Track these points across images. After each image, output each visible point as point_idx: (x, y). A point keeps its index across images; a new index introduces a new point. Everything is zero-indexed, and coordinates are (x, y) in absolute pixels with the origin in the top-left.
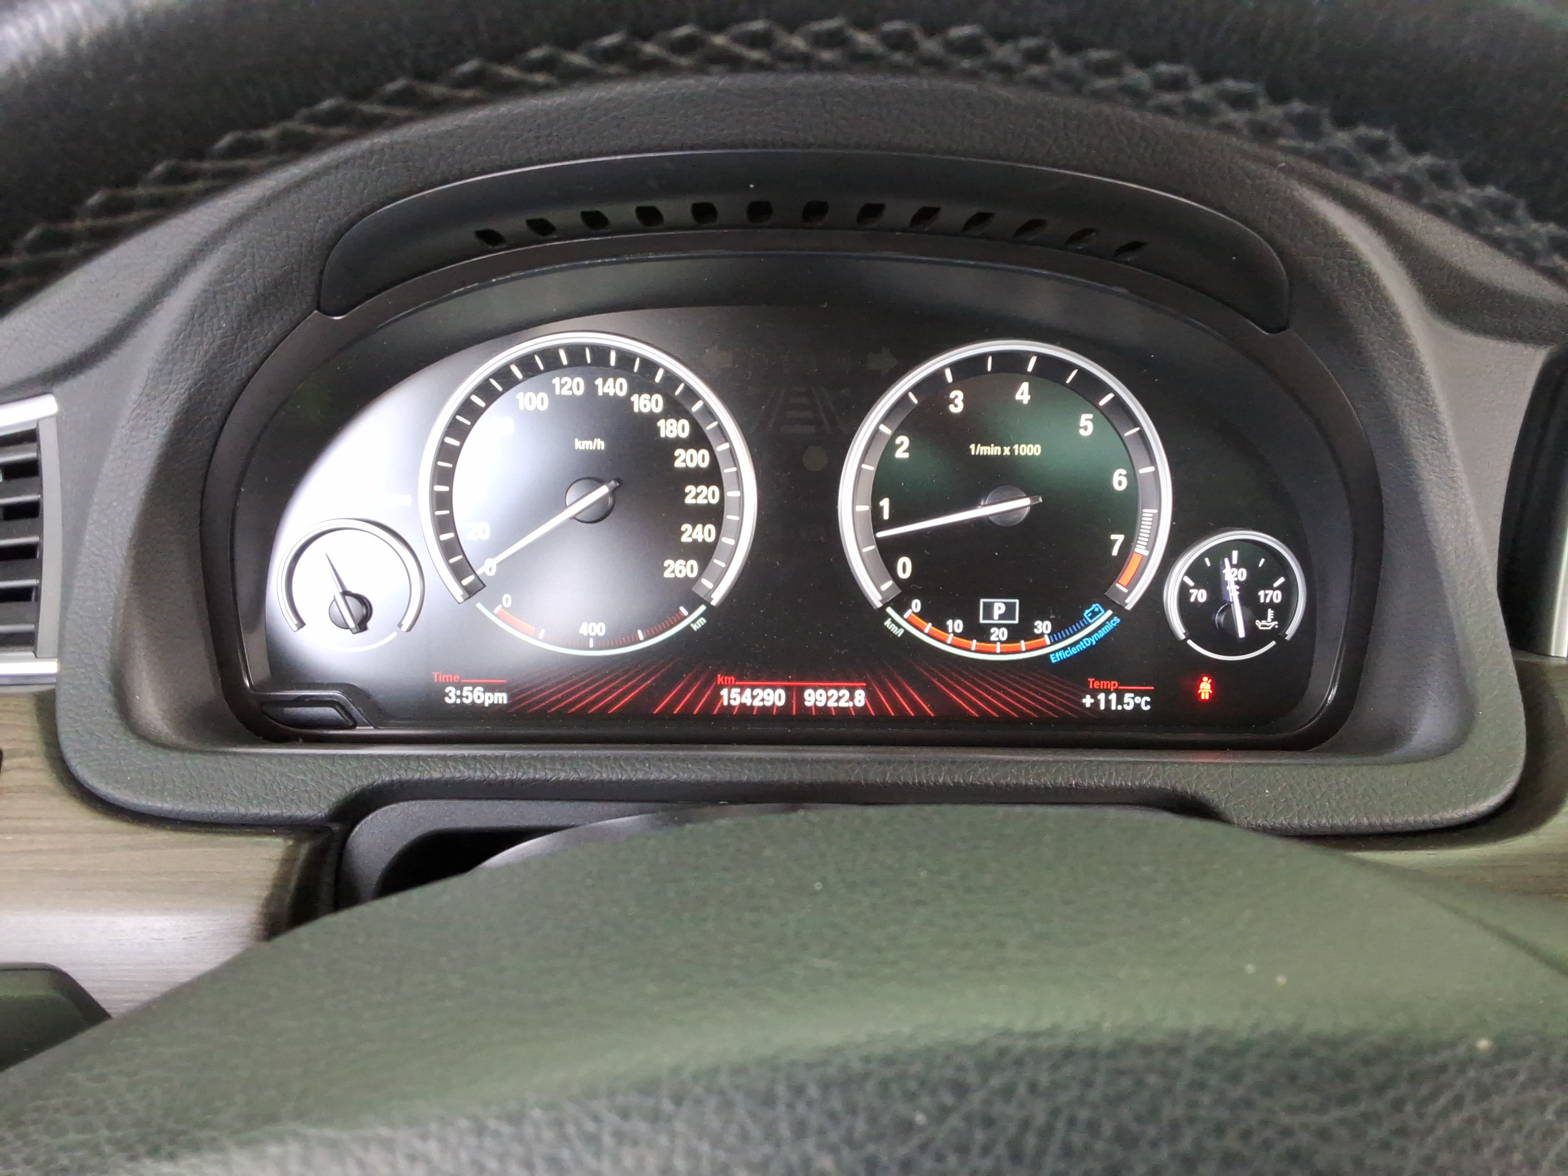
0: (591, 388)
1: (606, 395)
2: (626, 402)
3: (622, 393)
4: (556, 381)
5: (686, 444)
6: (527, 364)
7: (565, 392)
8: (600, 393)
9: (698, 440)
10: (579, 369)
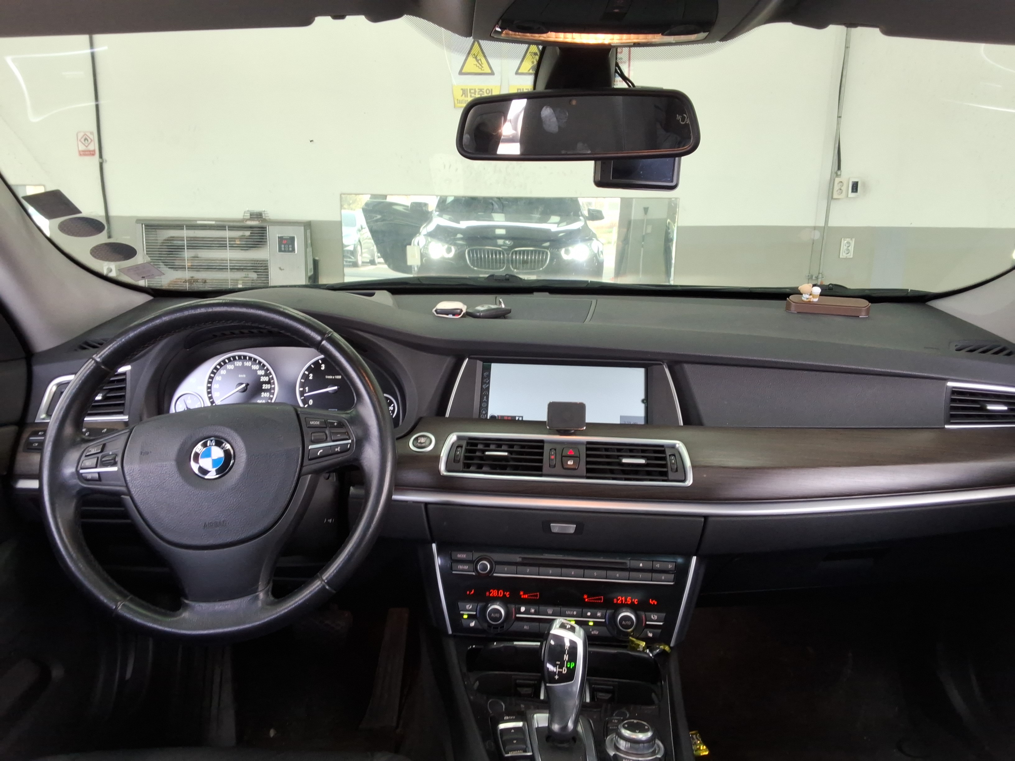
0: (243, 364)
1: (246, 366)
2: (251, 367)
3: (250, 365)
4: (236, 363)
5: (263, 376)
6: (229, 359)
7: (237, 365)
8: (245, 365)
9: (266, 375)
10: (241, 360)
